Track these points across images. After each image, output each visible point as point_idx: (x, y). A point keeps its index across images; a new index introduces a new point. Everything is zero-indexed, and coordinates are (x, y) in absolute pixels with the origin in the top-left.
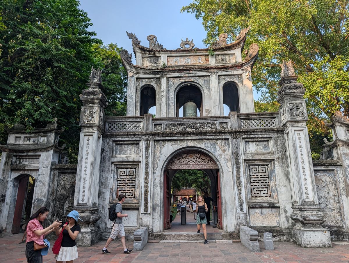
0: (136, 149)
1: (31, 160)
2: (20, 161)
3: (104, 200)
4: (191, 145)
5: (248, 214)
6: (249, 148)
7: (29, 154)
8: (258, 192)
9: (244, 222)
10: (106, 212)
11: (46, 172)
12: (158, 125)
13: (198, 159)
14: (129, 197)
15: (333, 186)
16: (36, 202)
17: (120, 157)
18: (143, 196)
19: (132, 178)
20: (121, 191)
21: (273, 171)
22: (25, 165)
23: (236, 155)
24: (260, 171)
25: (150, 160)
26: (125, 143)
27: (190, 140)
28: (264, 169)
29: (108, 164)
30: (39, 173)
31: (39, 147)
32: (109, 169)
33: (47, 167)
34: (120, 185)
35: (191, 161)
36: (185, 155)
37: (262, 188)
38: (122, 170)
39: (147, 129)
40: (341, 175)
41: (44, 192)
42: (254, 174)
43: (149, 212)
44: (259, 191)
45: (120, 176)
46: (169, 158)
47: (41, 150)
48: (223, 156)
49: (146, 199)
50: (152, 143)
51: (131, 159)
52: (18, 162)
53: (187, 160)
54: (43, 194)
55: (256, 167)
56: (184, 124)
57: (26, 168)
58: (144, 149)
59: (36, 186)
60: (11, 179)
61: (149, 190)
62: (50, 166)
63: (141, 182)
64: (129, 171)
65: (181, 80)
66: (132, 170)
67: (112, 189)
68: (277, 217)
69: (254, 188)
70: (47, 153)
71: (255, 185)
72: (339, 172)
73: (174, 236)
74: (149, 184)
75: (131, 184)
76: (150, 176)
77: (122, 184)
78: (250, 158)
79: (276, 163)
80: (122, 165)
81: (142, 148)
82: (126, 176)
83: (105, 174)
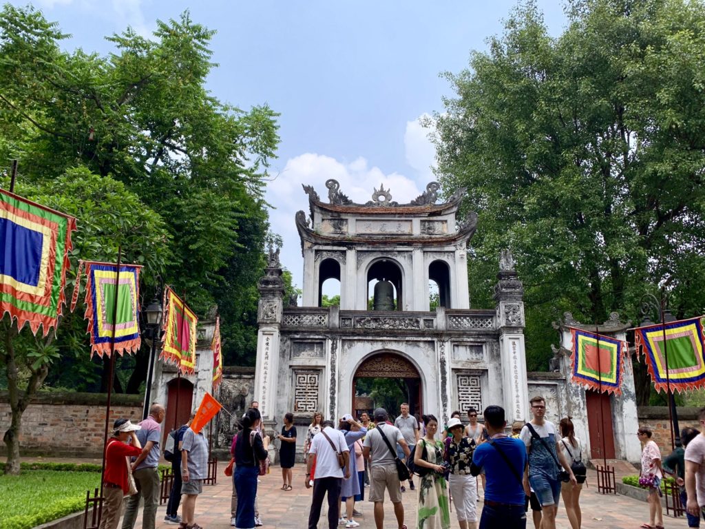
0: (320, 350)
3: (280, 412)
6: (458, 354)
11: (208, 377)
12: (347, 319)
13: (395, 366)
14: (310, 409)
17: (300, 360)
18: (328, 409)
19: (313, 387)
21: (486, 384)
24: (471, 383)
25: (337, 364)
26: (306, 341)
27: (386, 341)
28: (475, 381)
29: (285, 368)
30: (199, 377)
32: (286, 375)
33: (209, 370)
34: (299, 394)
35: (387, 366)
38: (302, 376)
39: (334, 325)
40: (564, 391)
42: (463, 387)
46: (360, 363)
47: (200, 347)
48: (426, 363)
49: (332, 414)
51: (314, 362)
53: (382, 365)
55: (465, 377)
56: (379, 319)
58: (330, 350)
60: (163, 384)
61: (336, 402)
63: (325, 392)
64: (310, 378)
65: (374, 256)
66: (313, 376)
67: (289, 399)
69: (462, 404)
70: (208, 352)
71: (464, 400)
72: (562, 387)
74: (336, 395)
75: (313, 394)
76: (337, 384)
77: (302, 394)
78: (459, 367)
79: (490, 373)
80: (302, 369)
81: (327, 349)
82: (307, 383)
83: (282, 381)
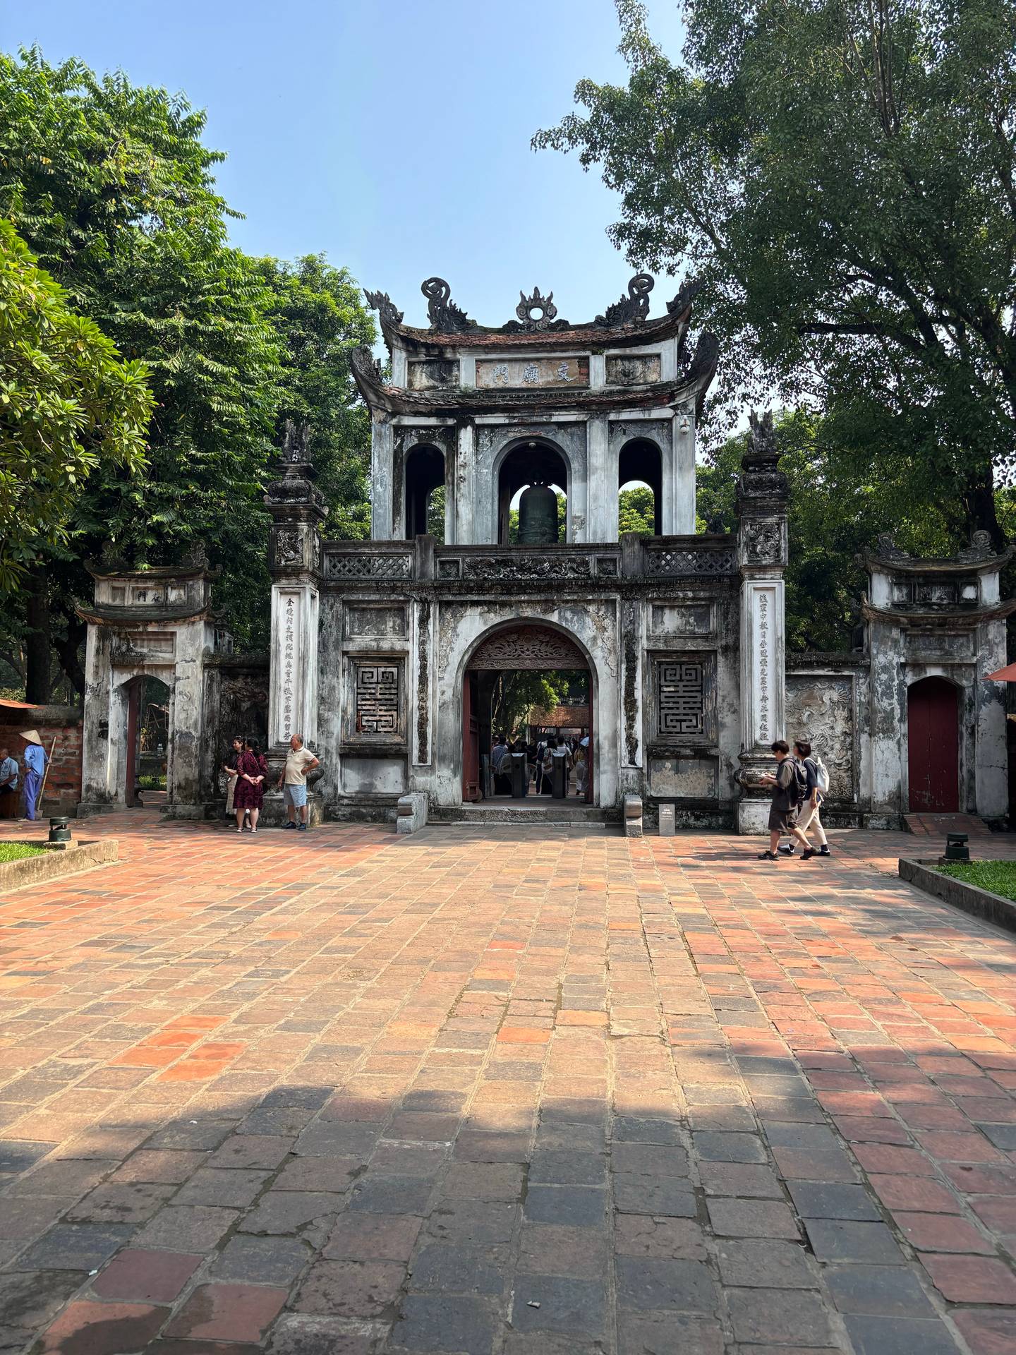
0: (398, 621)
1: (152, 643)
2: (128, 645)
3: (328, 735)
4: (526, 615)
5: (645, 771)
6: (662, 622)
7: (150, 629)
8: (674, 724)
9: (636, 787)
10: (334, 761)
11: (193, 673)
12: (448, 562)
13: (543, 648)
14: (385, 729)
15: (845, 714)
16: (177, 739)
17: (363, 641)
18: (415, 729)
19: (390, 689)
20: (366, 718)
21: (712, 677)
22: (142, 657)
23: (629, 639)
24: (684, 678)
25: (430, 648)
26: (372, 606)
27: (524, 602)
28: (693, 672)
29: (334, 655)
30: (177, 675)
31: (171, 614)
32: (337, 667)
33: (194, 661)
34: (364, 703)
35: (528, 650)
36: (515, 637)
37: (684, 715)
38: (367, 670)
39: (423, 575)
40: (864, 688)
41: (194, 717)
42: (667, 684)
43: (429, 763)
44: (677, 721)
45: (363, 683)
46: (475, 644)
47: (175, 620)
48: (599, 642)
49: (423, 736)
50: (434, 610)
51: (386, 645)
52: (124, 648)
53: (518, 647)
54: (191, 722)
55: (673, 667)
56: (512, 561)
57: (146, 662)
58: (416, 622)
59: (173, 704)
60: (115, 687)
61: (430, 716)
62: (200, 659)
63: (410, 698)
64: (383, 673)
65: (511, 435)
66: (389, 670)
67: (344, 711)
68: (710, 777)
69: (666, 715)
70: (191, 628)
71: (669, 708)
72: (861, 681)
73: (483, 814)
74: (429, 703)
75: (389, 702)
76: (430, 684)
77: (369, 703)
78: (661, 646)
79: (720, 659)
80: (368, 659)
81: (411, 619)
82: (378, 683)
83: (329, 679)
